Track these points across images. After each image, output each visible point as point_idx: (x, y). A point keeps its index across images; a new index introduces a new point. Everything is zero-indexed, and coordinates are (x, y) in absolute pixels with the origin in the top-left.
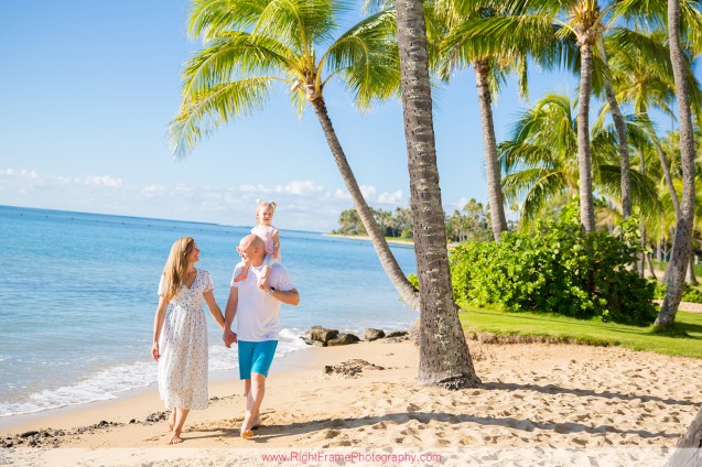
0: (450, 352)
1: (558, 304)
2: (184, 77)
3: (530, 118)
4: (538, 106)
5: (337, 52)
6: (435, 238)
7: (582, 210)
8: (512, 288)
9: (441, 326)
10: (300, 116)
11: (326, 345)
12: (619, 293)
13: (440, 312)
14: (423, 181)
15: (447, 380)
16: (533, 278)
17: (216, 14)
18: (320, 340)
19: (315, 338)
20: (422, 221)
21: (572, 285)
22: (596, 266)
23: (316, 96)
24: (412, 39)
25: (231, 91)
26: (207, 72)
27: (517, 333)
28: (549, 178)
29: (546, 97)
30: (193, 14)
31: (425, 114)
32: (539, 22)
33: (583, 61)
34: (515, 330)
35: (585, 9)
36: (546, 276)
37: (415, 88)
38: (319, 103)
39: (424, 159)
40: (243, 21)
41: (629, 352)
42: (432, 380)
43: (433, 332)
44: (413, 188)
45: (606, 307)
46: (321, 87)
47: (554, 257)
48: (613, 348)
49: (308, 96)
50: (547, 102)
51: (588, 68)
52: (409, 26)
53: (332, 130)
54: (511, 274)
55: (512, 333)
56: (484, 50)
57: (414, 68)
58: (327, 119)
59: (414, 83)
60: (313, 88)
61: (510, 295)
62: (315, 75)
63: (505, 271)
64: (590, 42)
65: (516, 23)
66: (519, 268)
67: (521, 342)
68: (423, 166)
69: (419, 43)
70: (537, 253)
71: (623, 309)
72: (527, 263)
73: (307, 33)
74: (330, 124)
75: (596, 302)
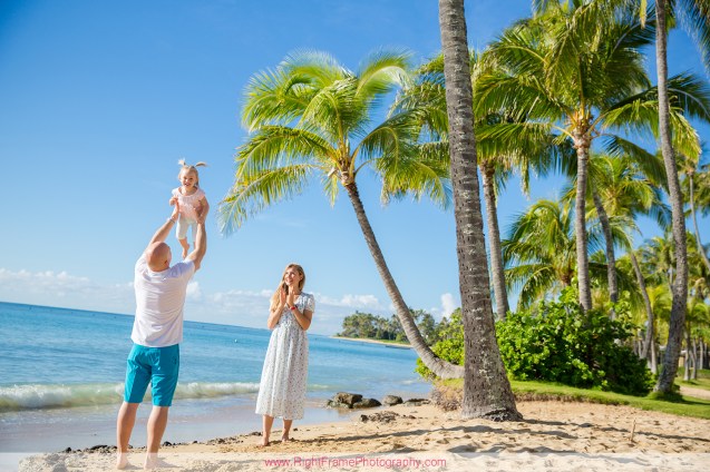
0: (495, 387)
1: (561, 374)
2: (237, 160)
3: (525, 220)
4: (531, 210)
5: (370, 143)
6: (480, 279)
7: (580, 291)
8: (520, 359)
9: (485, 362)
10: (333, 204)
11: (351, 407)
12: (614, 367)
13: (485, 349)
14: (469, 225)
15: (492, 413)
16: (538, 350)
17: (266, 108)
18: (346, 403)
19: (342, 400)
20: (468, 263)
21: (573, 358)
22: (595, 341)
23: (349, 182)
24: (461, 97)
25: (275, 175)
26: (257, 157)
27: (534, 391)
28: (542, 272)
29: (538, 203)
30: (248, 106)
31: (471, 165)
32: (541, 128)
33: (580, 162)
34: (532, 389)
35: (581, 117)
36: (550, 349)
37: (462, 141)
38: (352, 188)
39: (470, 206)
40: (289, 114)
41: (638, 410)
42: (477, 413)
43: (478, 368)
44: (459, 232)
45: (604, 378)
46: (354, 174)
47: (556, 332)
48: (623, 407)
49: (343, 182)
50: (539, 207)
51: (584, 168)
52: (457, 86)
53: (364, 212)
54: (518, 347)
55: (530, 391)
56: (491, 153)
57: (461, 124)
58: (359, 202)
59: (462, 137)
60: (347, 175)
61: (518, 365)
62: (349, 164)
63: (513, 344)
64: (586, 146)
65: (522, 127)
66: (526, 341)
67: (538, 399)
68: (469, 212)
69: (466, 101)
70: (542, 327)
71: (619, 381)
72: (533, 336)
73: (343, 128)
74: (361, 207)
75: (595, 373)
